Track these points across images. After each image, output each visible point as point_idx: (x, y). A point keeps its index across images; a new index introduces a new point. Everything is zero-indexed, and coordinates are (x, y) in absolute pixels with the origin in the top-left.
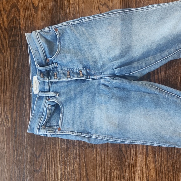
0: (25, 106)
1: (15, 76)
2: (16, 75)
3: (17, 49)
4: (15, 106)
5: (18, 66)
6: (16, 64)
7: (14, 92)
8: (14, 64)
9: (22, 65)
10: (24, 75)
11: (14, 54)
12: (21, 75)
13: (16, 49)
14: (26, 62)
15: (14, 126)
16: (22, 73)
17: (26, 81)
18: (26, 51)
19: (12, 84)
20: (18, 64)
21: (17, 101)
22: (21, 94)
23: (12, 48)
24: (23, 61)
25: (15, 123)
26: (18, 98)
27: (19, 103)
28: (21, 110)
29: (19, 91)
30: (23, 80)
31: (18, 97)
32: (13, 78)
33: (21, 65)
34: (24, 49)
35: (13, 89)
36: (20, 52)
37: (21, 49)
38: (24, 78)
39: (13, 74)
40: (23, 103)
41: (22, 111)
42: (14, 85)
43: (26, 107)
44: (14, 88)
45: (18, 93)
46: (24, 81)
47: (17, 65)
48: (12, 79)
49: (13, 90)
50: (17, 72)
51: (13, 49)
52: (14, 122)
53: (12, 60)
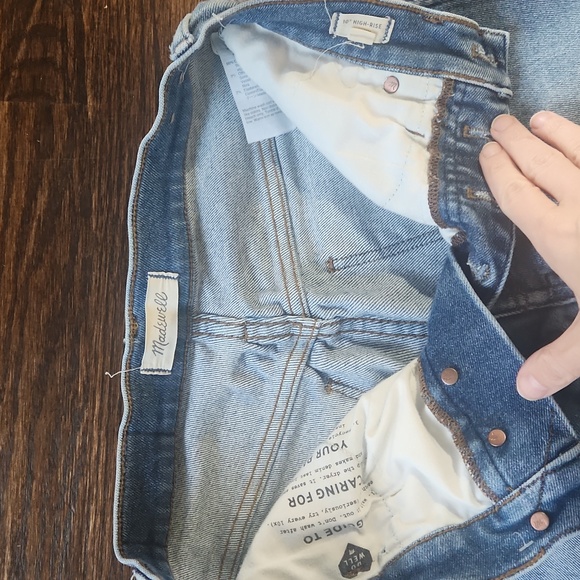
0: (79, 443)
1: (33, 268)
2: (40, 259)
3: (55, 113)
4: (20, 439)
5: (53, 211)
6: (42, 199)
7: (19, 362)
8: (32, 197)
9: (77, 201)
10: (87, 265)
11: (34, 141)
12: (66, 259)
13: (49, 110)
14: (104, 187)
15: (8, 558)
16: (73, 251)
17: (93, 299)
18: (103, 126)
19: (12, 312)
20: (55, 195)
21: (37, 409)
22: (60, 370)
23: (23, 105)
24: (82, 179)
25: (15, 541)
26: (44, 393)
27: (42, 424)
28: (53, 466)
29: (49, 356)
30: (77, 288)
31: (40, 386)
32: (22, 275)
33: (72, 201)
34: (96, 112)
35: (16, 337)
36: (71, 131)
37: (77, 113)
38: (86, 281)
39: (19, 255)
40: (67, 425)
41: (60, 470)
42: (22, 318)
43: (84, 448)
44: (22, 334)
45: (45, 368)
46: (84, 295)
47: (49, 203)
48: (15, 281)
49: (14, 347)
50: (43, 241)
51: (30, 108)
52: (8, 535)
53: (21, 171)
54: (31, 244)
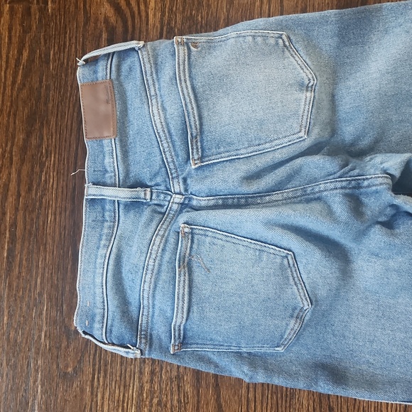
54: (20, 77)
